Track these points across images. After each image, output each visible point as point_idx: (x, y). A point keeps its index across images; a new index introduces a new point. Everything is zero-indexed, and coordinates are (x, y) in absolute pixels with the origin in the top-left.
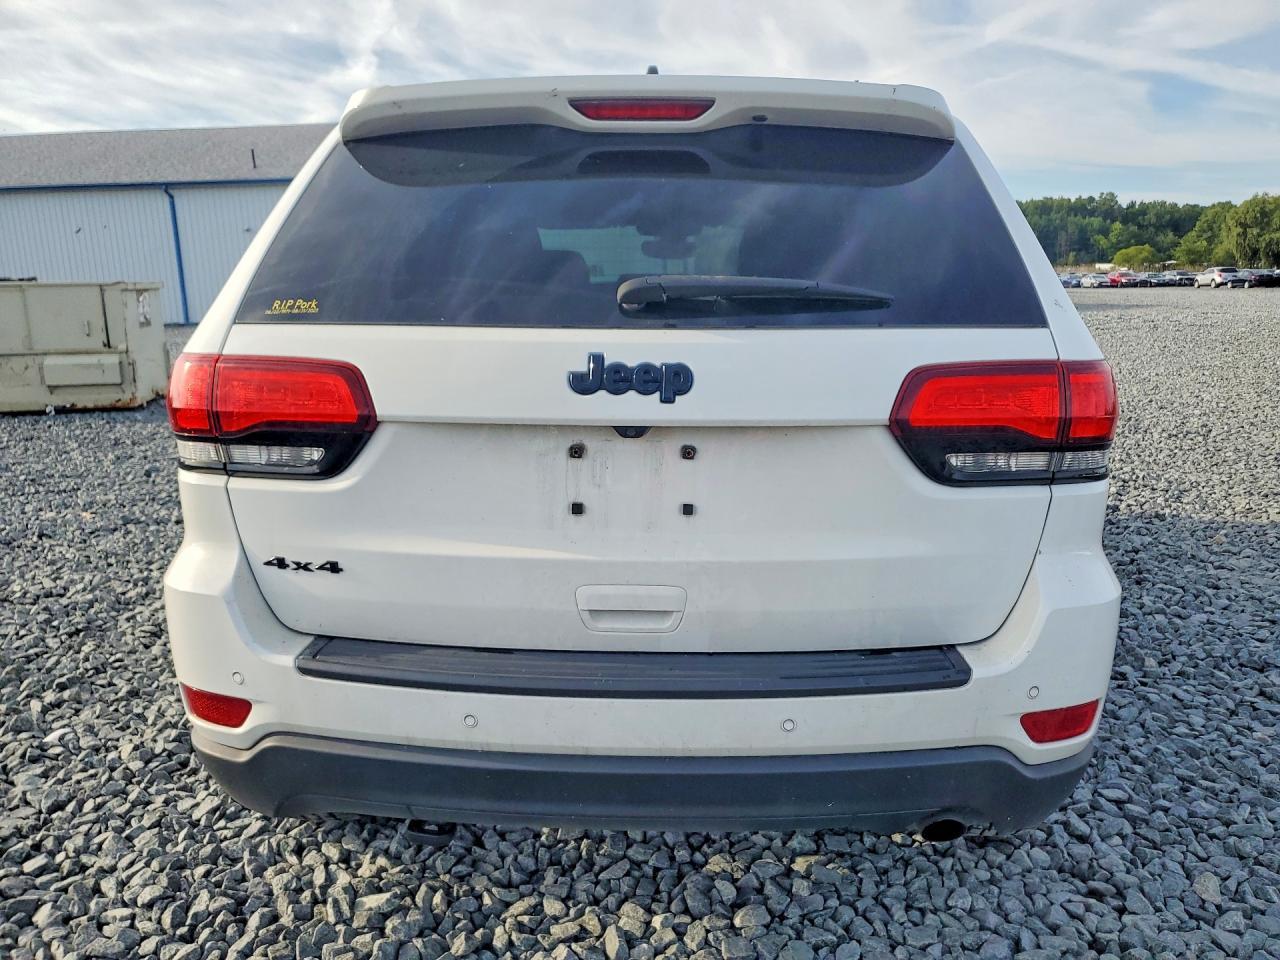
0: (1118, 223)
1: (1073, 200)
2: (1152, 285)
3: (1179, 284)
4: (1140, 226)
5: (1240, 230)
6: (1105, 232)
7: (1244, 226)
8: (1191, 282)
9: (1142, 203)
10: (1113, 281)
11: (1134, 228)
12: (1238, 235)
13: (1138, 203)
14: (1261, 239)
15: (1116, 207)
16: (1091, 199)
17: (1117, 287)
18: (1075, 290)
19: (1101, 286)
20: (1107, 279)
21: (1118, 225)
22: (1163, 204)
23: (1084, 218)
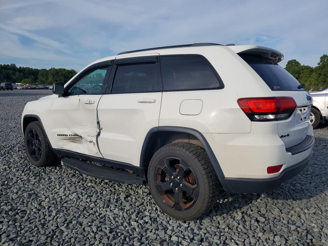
0: (17, 72)
1: (3, 65)
2: (37, 89)
3: (44, 89)
4: (24, 74)
5: (52, 76)
6: (14, 75)
7: (53, 75)
8: (47, 88)
9: (23, 67)
10: (26, 88)
11: (22, 74)
12: (52, 77)
13: (22, 67)
14: (58, 78)
15: (16, 68)
16: (8, 65)
17: (27, 89)
18: (16, 90)
19: (23, 89)
20: (24, 87)
21: (17, 73)
22: (29, 68)
23: (7, 70)
